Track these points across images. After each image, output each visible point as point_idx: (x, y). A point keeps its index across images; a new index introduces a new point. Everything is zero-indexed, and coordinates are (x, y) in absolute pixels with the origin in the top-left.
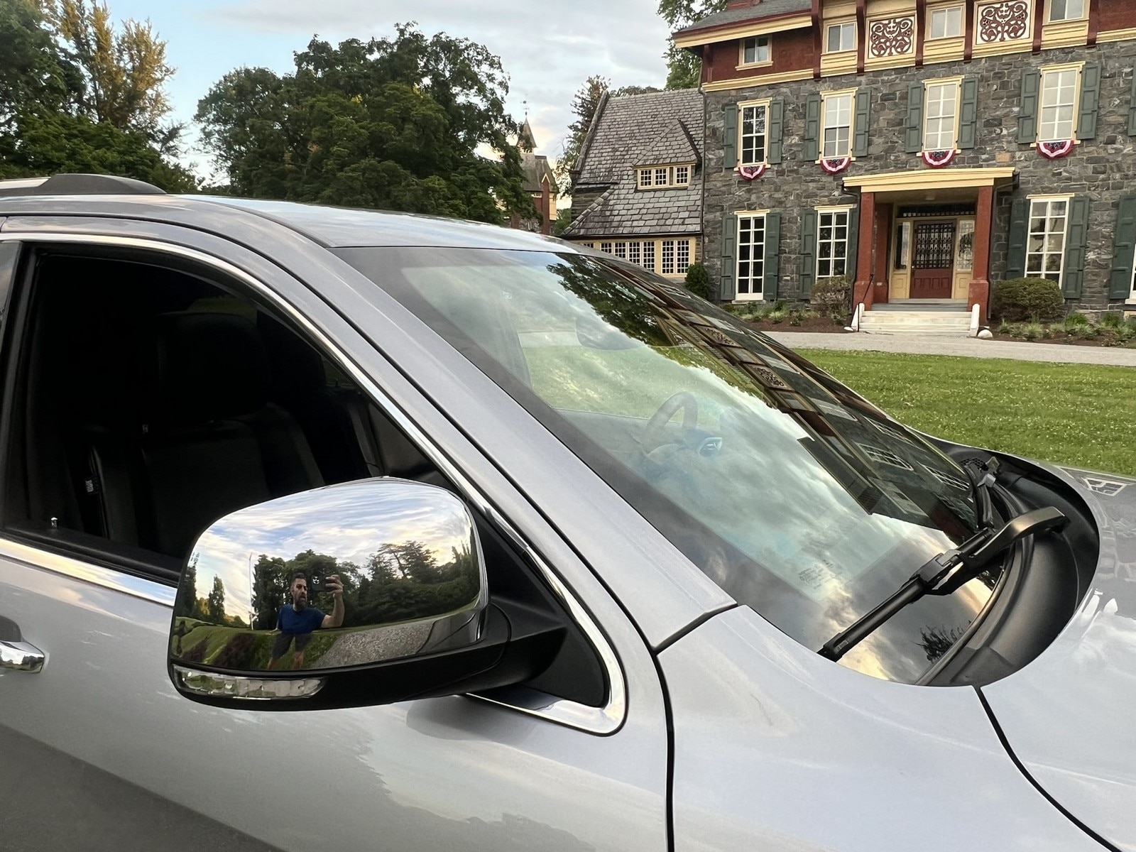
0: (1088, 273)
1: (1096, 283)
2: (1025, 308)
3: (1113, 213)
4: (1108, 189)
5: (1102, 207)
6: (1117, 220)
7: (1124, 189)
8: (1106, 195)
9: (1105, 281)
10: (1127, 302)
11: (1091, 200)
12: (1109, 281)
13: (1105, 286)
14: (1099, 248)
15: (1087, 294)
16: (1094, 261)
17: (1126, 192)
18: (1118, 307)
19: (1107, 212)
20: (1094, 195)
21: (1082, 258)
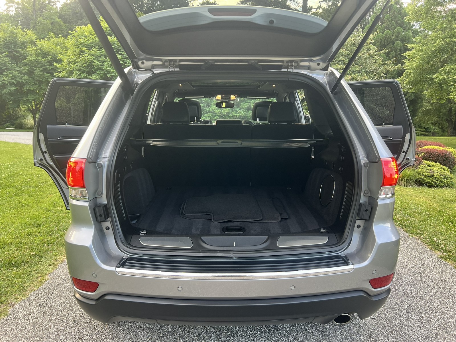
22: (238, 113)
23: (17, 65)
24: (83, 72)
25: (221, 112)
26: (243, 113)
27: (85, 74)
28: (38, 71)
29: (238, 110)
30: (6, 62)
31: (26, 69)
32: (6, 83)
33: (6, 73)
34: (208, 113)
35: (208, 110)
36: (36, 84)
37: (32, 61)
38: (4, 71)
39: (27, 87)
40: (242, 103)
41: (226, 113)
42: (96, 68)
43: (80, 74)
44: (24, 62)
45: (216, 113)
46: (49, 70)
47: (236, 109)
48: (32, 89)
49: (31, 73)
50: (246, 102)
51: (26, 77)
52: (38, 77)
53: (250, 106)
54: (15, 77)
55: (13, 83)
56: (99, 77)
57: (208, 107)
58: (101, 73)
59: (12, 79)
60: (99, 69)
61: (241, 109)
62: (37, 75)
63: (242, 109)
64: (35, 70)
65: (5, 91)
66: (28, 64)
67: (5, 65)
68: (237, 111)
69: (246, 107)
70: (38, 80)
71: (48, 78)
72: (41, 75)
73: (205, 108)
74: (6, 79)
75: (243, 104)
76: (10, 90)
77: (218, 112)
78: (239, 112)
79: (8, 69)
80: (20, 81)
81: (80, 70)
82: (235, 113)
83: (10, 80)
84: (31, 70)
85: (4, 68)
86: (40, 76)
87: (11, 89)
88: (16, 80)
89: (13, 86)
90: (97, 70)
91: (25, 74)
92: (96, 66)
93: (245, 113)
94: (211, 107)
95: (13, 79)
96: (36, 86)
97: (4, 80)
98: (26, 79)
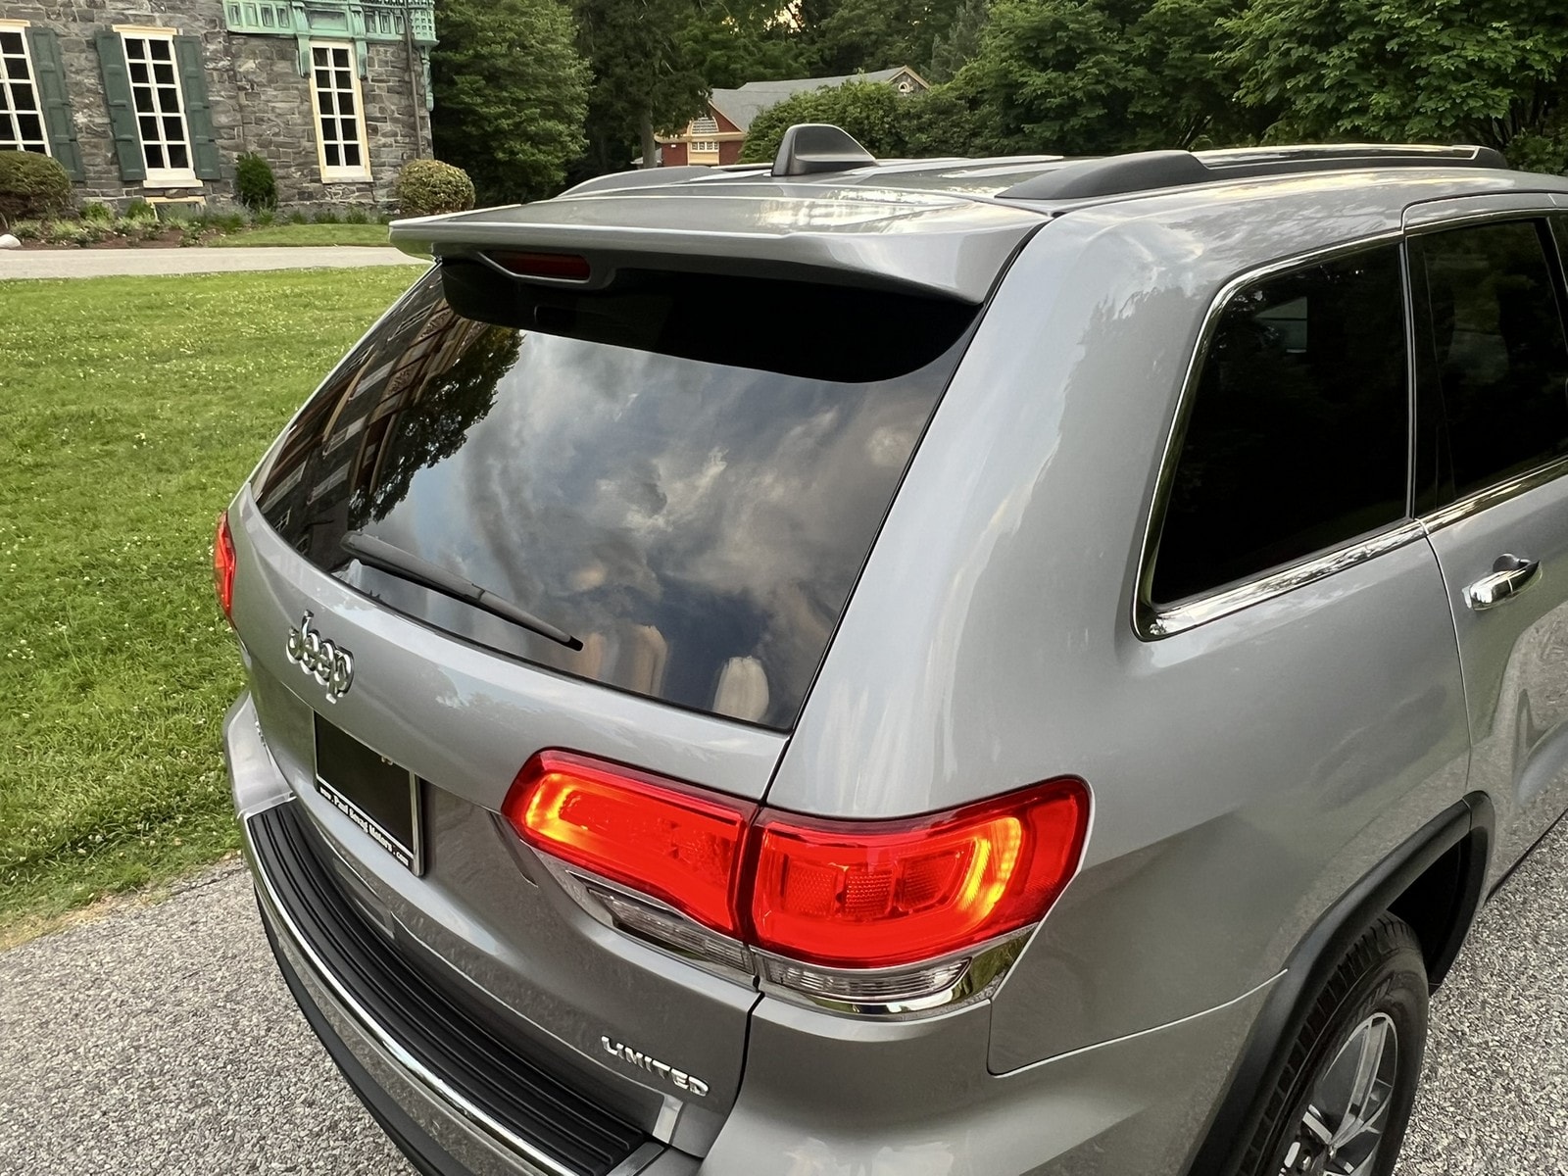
0: (84, 144)
1: (98, 159)
2: (25, 198)
3: (92, 56)
4: (74, 20)
5: (73, 46)
6: (100, 67)
7: (96, 23)
8: (75, 28)
9: (110, 155)
10: (146, 184)
11: (57, 35)
12: (115, 154)
13: (112, 164)
14: (87, 106)
15: (92, 175)
16: (88, 127)
17: (100, 27)
18: (136, 192)
19: (84, 55)
20: (58, 26)
21: (69, 123)
23: (1122, 32)
24: (1302, 40)
27: (1307, 47)
28: (1177, 50)
30: (1091, 27)
31: (1142, 44)
32: (1079, 95)
33: (1083, 66)
36: (1164, 94)
37: (1165, 13)
38: (1080, 58)
42: (1349, 19)
43: (1289, 49)
44: (1143, 22)
46: (1214, 40)
48: (1149, 111)
49: (1155, 59)
51: (1140, 72)
52: (1175, 67)
54: (1107, 73)
55: (1100, 97)
56: (1355, 55)
58: (1363, 40)
59: (1098, 82)
60: (1364, 21)
62: (1174, 63)
64: (1169, 46)
65: (1075, 122)
66: (1153, 28)
67: (1086, 37)
70: (1174, 80)
71: (1202, 68)
72: (1185, 60)
74: (1080, 85)
76: (1086, 118)
79: (1092, 51)
80: (1121, 85)
81: (1290, 34)
83: (1090, 88)
84: (1158, 46)
85: (1082, 47)
86: (1179, 63)
88: (1109, 85)
90: (1351, 28)
91: (1139, 61)
92: (1350, 12)
95: (1101, 82)
96: (1164, 101)
97: (1074, 89)
98: (1140, 80)
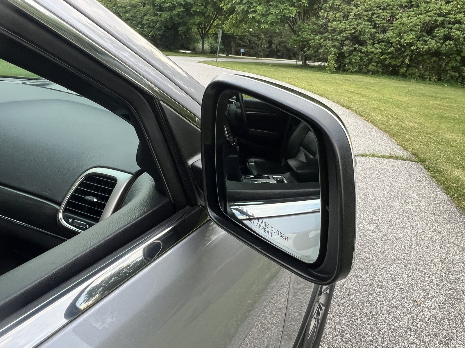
22: (427, 45)
25: (400, 42)
26: (435, 44)
29: (427, 39)
34: (380, 42)
35: (381, 38)
39: (194, 9)
40: (436, 29)
41: (407, 43)
45: (392, 43)
47: (424, 38)
50: (444, 28)
53: (449, 33)
57: (383, 33)
61: (433, 37)
63: (436, 39)
68: (425, 41)
69: (442, 34)
73: (377, 35)
75: (438, 30)
77: (396, 42)
78: (428, 42)
82: (422, 45)
87: (179, 10)
89: (182, 7)
93: (438, 44)
94: (387, 33)
